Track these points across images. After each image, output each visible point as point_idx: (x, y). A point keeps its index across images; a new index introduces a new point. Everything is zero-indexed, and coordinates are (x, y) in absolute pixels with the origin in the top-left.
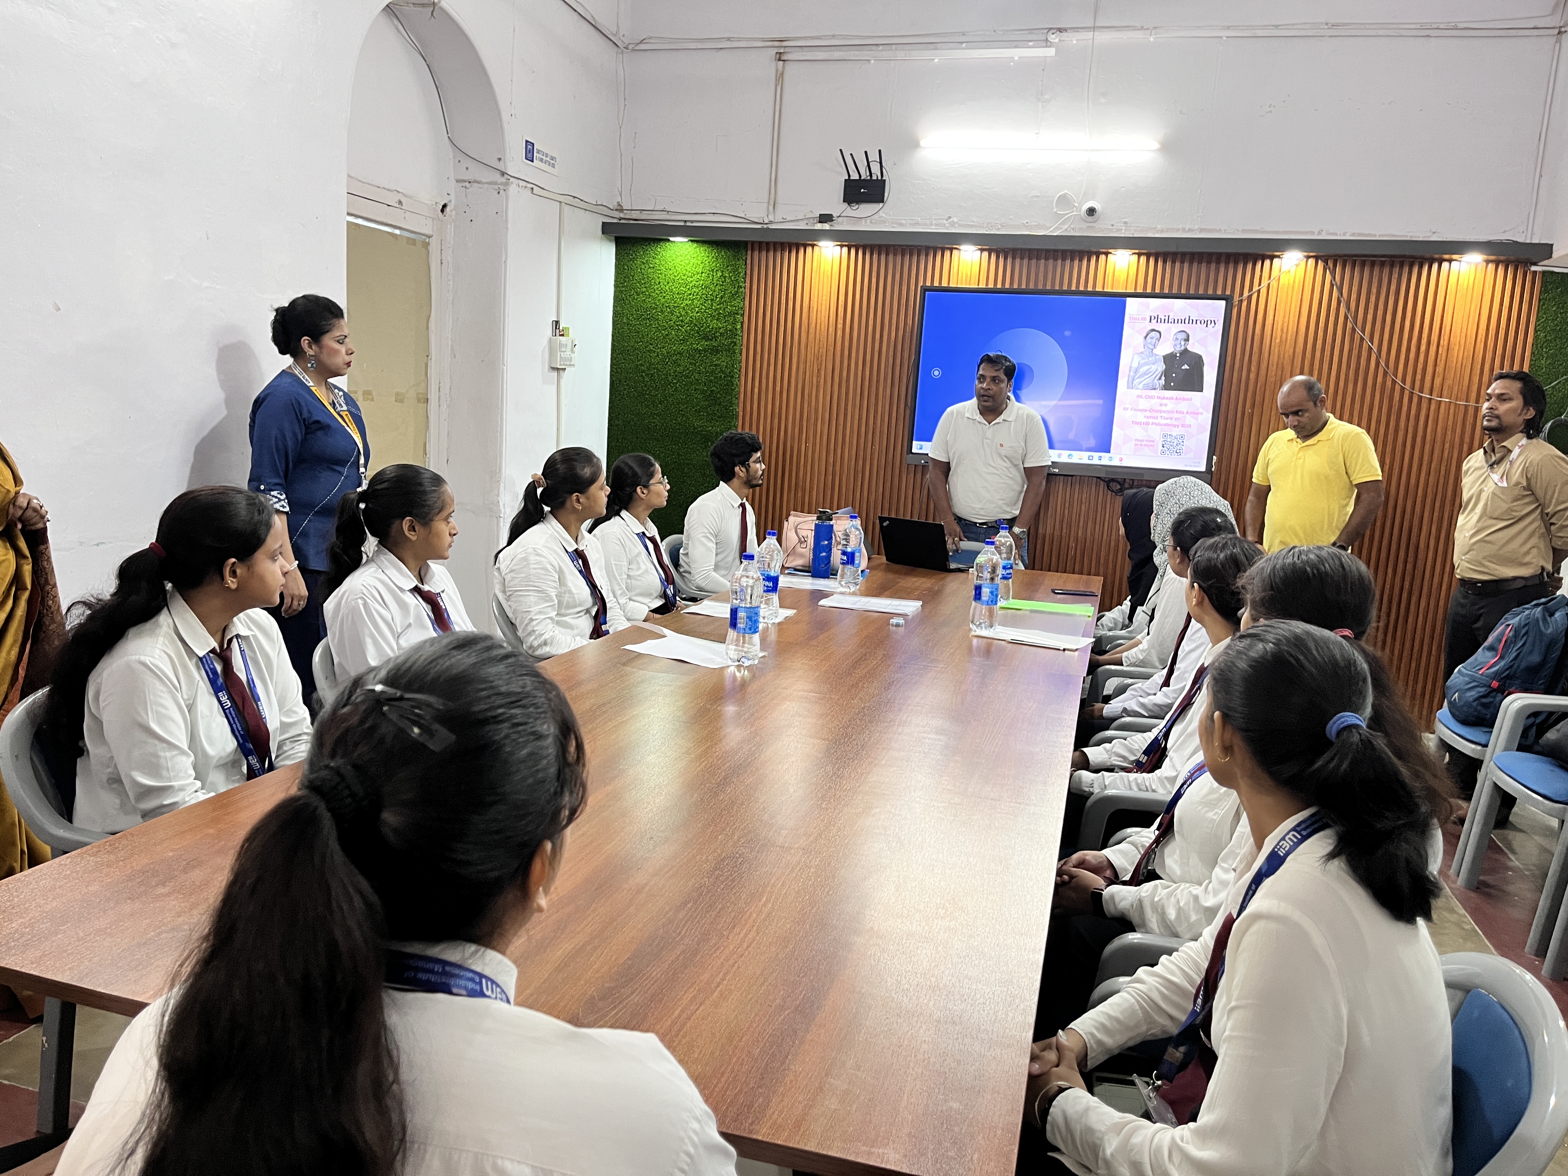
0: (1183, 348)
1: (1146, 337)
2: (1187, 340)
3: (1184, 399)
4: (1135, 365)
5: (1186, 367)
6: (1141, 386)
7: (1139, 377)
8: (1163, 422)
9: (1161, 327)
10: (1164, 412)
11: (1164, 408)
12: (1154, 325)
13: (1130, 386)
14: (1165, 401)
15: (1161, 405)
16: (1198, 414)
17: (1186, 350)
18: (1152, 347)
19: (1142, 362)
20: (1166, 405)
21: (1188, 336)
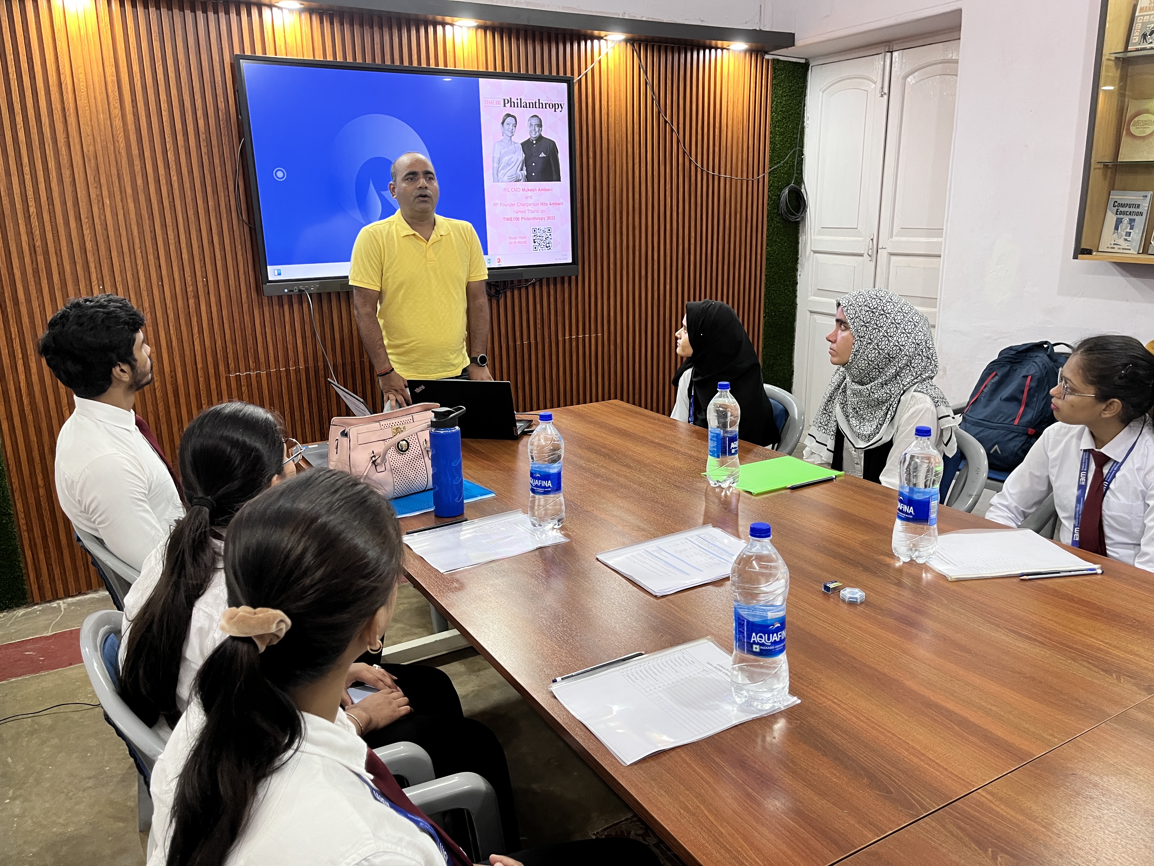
0: (537, 134)
1: (503, 123)
2: (540, 125)
3: (545, 190)
4: (497, 156)
5: (543, 155)
6: (506, 178)
7: (502, 169)
8: (531, 215)
9: (514, 111)
10: (530, 204)
11: (530, 201)
12: (509, 110)
13: (496, 179)
14: (530, 193)
15: (527, 198)
16: (559, 204)
17: (540, 138)
18: (510, 135)
19: (503, 151)
20: (531, 197)
21: (541, 121)
